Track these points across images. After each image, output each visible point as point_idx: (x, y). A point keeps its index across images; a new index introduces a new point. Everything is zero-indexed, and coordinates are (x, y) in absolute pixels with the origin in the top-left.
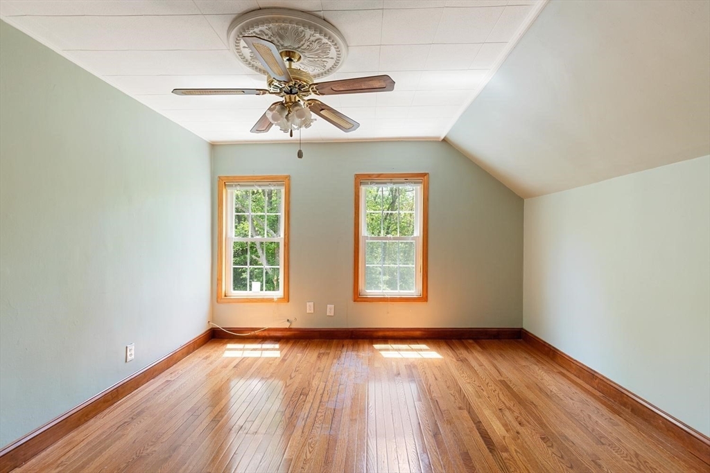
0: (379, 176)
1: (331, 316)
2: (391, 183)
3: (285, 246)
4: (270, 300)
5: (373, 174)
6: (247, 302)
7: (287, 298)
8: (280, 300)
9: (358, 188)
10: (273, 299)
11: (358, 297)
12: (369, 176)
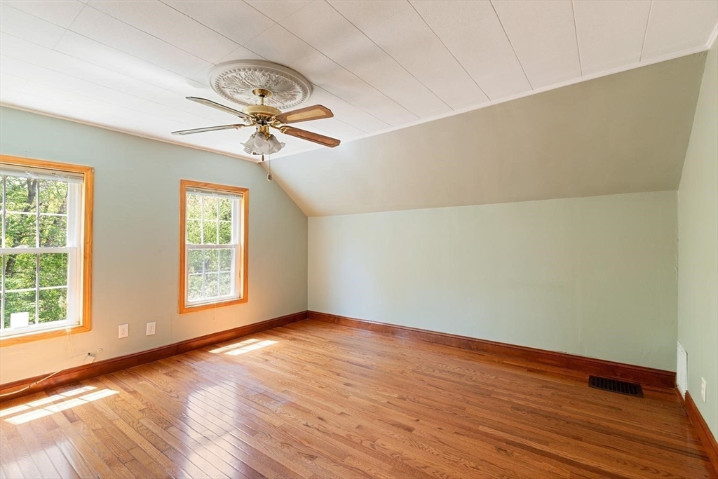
0: (206, 185)
1: (153, 336)
2: (216, 193)
3: (85, 257)
4: (61, 333)
5: (200, 183)
6: (13, 344)
7: (86, 325)
8: (76, 330)
9: (185, 195)
10: (64, 330)
11: (183, 308)
12: (197, 183)
